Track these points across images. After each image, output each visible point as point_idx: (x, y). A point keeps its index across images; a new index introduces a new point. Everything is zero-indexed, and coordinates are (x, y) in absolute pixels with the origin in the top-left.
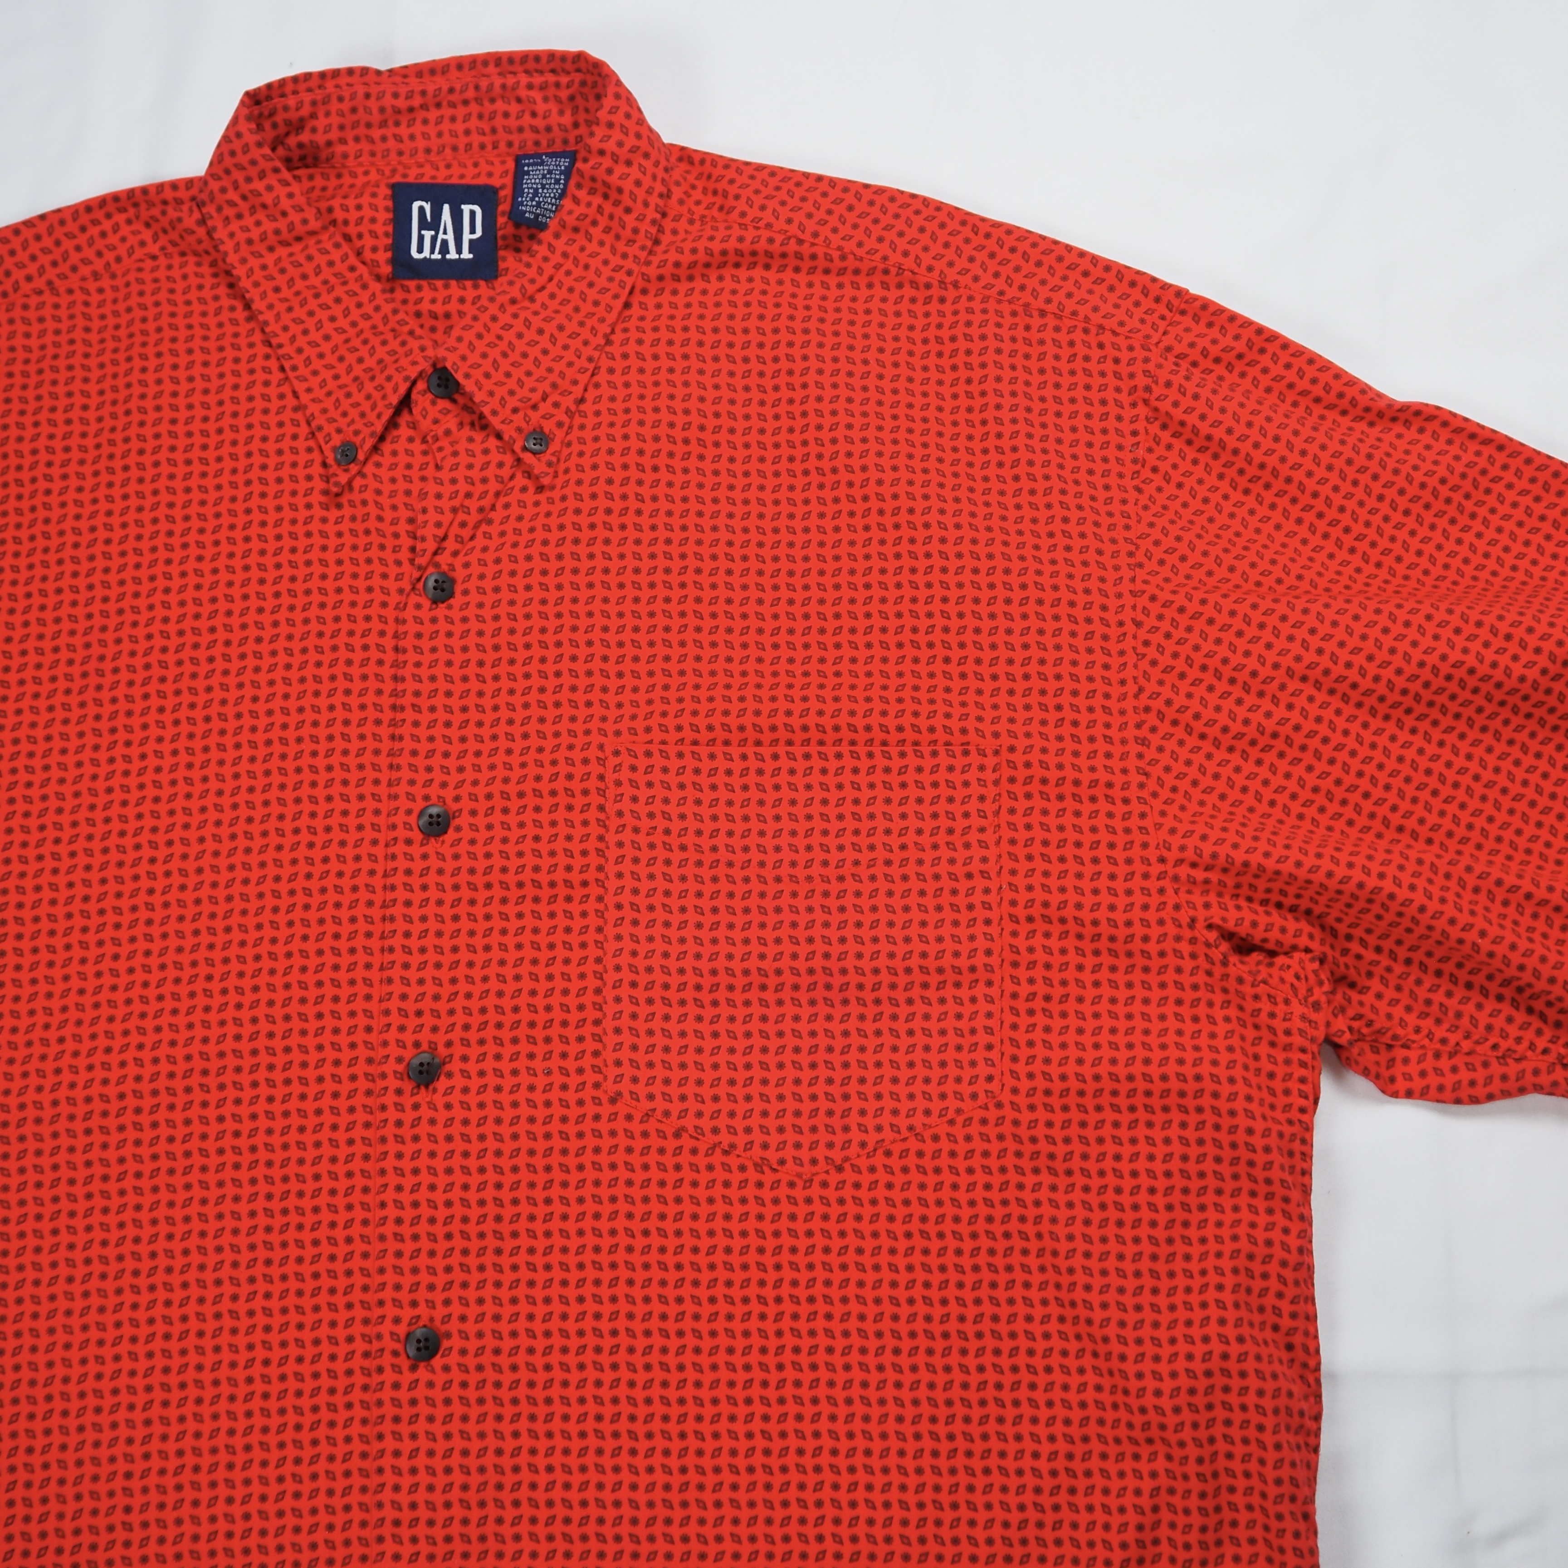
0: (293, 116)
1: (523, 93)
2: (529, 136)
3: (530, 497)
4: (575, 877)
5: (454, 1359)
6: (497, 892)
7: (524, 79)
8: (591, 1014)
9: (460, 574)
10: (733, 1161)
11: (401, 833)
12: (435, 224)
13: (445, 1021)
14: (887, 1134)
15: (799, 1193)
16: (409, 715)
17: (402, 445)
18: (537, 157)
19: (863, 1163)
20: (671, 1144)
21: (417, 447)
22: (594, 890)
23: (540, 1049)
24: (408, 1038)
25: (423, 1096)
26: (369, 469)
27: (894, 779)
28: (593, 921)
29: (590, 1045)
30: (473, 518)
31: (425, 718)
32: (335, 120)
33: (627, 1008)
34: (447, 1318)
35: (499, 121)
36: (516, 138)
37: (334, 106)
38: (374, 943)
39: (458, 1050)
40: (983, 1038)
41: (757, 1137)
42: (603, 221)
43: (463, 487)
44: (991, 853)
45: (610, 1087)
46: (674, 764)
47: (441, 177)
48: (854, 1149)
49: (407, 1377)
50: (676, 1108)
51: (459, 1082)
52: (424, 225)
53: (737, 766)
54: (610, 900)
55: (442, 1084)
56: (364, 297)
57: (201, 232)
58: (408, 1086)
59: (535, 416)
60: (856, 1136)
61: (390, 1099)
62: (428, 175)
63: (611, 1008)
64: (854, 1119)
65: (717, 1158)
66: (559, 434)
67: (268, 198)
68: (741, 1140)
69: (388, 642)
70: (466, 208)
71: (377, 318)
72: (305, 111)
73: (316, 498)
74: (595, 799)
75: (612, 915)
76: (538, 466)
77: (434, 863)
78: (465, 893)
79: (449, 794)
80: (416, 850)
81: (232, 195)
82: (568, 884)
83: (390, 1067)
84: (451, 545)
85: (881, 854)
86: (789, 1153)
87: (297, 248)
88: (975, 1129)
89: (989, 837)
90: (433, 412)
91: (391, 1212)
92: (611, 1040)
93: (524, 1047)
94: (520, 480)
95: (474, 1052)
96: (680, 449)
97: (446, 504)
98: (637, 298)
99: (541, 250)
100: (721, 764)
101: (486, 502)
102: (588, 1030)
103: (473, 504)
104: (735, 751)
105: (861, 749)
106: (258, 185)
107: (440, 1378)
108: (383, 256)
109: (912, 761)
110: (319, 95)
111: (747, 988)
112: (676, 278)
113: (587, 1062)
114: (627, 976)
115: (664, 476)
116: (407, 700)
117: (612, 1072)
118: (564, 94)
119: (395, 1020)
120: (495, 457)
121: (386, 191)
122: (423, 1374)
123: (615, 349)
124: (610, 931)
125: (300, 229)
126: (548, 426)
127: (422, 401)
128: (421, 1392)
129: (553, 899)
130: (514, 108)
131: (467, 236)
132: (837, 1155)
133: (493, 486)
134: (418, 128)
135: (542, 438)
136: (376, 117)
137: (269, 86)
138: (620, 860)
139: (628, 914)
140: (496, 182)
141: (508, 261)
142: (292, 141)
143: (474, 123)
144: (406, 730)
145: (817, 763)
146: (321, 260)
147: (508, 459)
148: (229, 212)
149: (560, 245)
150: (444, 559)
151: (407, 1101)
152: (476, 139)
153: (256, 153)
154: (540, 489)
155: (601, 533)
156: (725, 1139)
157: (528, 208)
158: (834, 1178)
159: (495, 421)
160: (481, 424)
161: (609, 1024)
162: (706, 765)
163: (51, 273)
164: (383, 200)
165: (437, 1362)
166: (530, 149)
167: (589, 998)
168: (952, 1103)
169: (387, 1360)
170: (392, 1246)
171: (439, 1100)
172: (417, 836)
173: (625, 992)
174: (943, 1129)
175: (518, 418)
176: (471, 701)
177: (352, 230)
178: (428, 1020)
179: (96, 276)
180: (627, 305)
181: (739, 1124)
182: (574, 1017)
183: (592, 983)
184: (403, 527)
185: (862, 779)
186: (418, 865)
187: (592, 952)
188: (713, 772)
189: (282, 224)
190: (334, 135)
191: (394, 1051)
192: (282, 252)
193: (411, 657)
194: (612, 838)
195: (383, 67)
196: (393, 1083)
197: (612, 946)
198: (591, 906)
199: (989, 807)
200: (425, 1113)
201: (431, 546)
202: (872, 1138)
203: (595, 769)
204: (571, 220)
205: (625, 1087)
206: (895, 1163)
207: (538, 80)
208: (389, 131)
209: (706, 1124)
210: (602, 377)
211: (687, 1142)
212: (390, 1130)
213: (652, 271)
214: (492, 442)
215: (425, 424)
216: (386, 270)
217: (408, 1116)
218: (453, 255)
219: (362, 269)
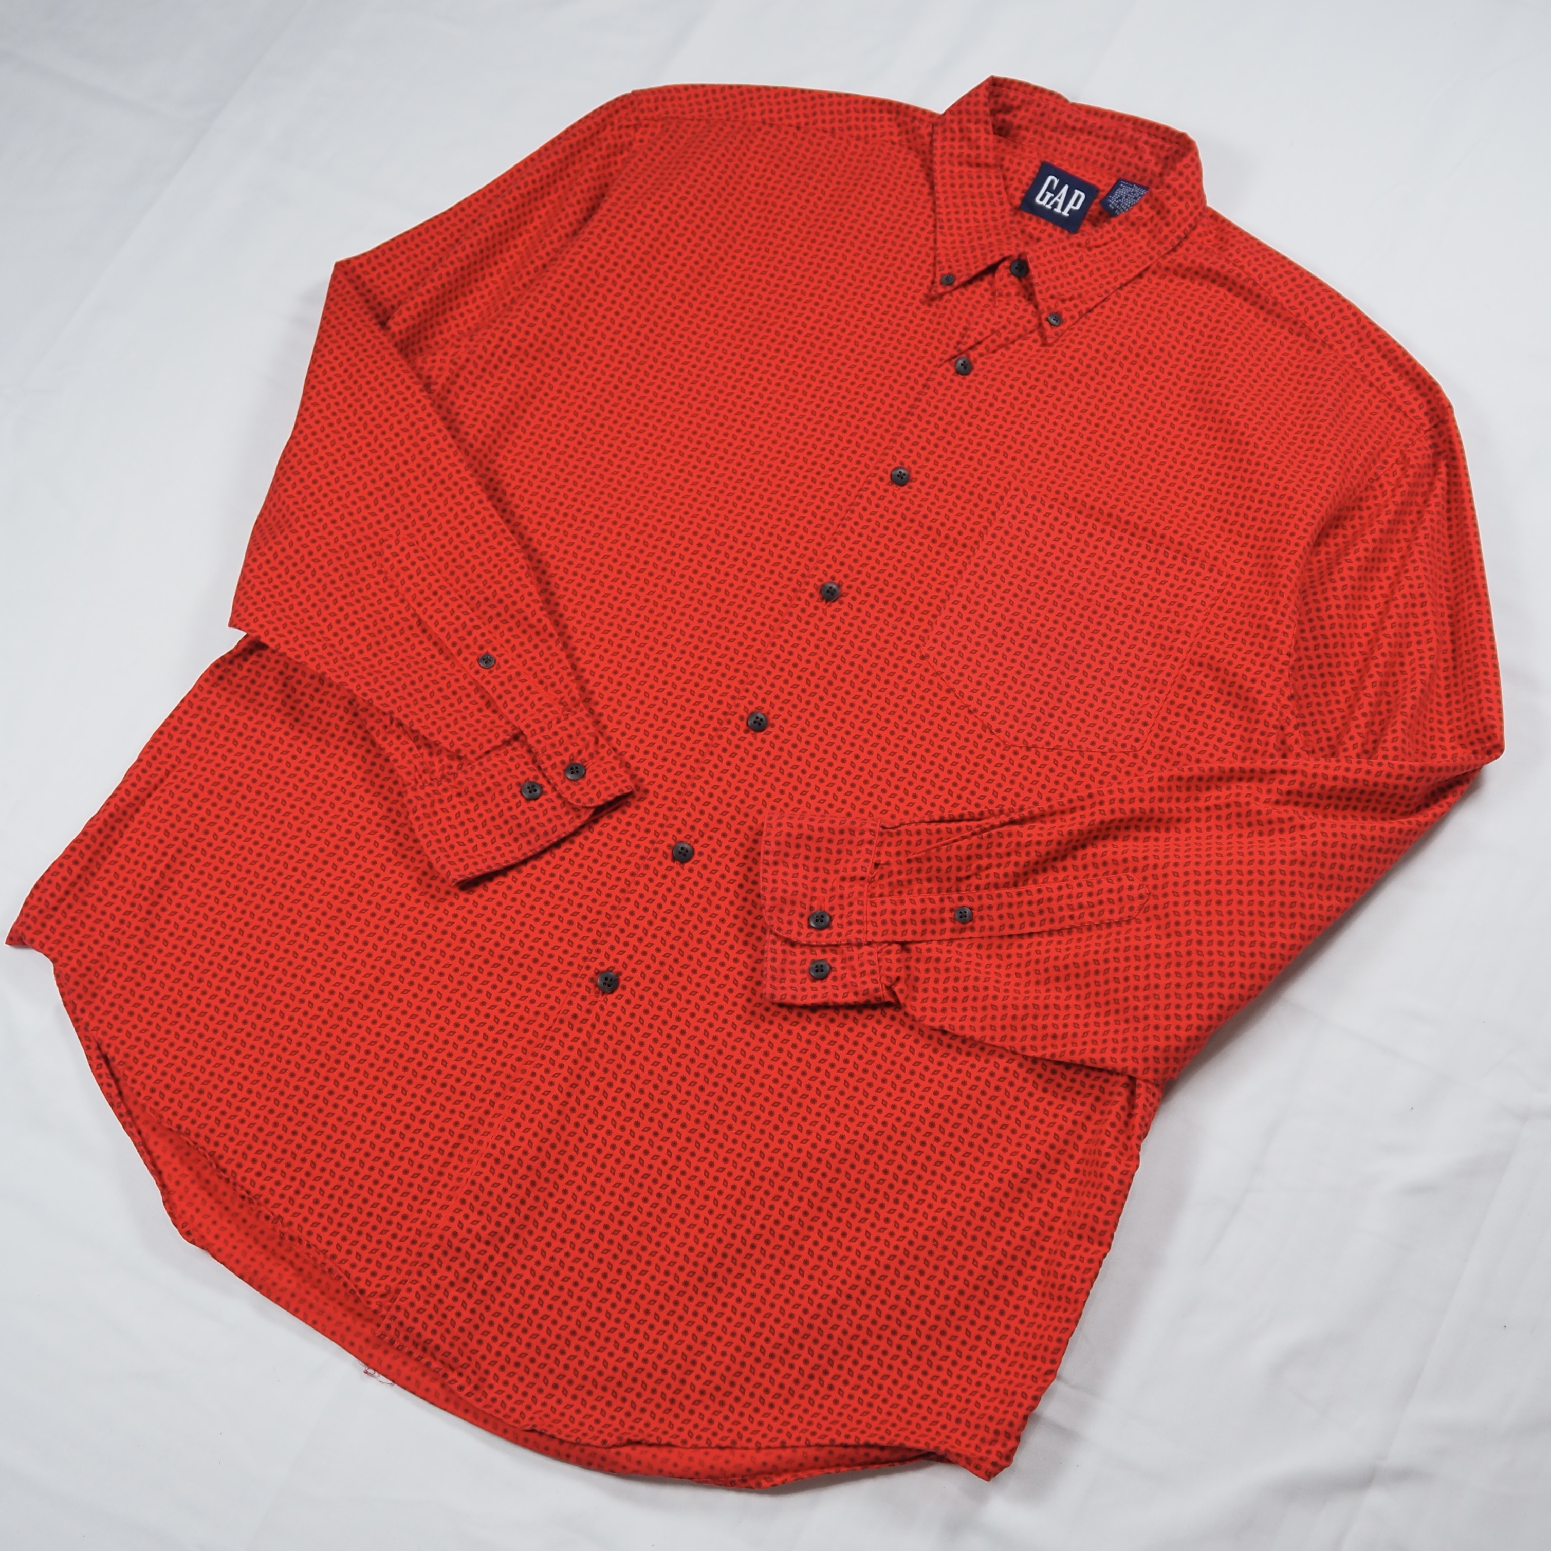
0: (1008, 102)
1: (1141, 144)
2: (1132, 170)
3: (1036, 346)
4: (961, 540)
5: (769, 738)
6: (915, 526)
7: (1145, 137)
8: (933, 610)
9: (977, 366)
10: (972, 718)
11: (880, 473)
12: (1056, 192)
13: (853, 575)
14: (1065, 744)
15: (999, 751)
16: (914, 420)
17: (979, 291)
18: (1131, 184)
19: (1043, 753)
20: (942, 694)
21: (988, 295)
22: (968, 552)
23: (897, 614)
24: (831, 572)
25: (822, 605)
26: (956, 293)
27: (1164, 569)
28: (959, 566)
29: (924, 625)
30: (1001, 341)
31: (922, 425)
32: (1030, 115)
33: (955, 616)
34: (776, 717)
35: (1119, 155)
36: (1124, 168)
37: (1033, 108)
38: (836, 520)
39: (853, 593)
40: (1144, 718)
41: (992, 712)
42: (1150, 226)
43: (1003, 322)
44: (1197, 624)
45: (925, 651)
46: (1046, 510)
47: (1072, 171)
48: (1041, 744)
49: (741, 734)
50: (955, 677)
51: (845, 608)
52: (1049, 189)
53: (1079, 527)
54: (974, 560)
55: (836, 605)
56: (998, 209)
57: (927, 139)
58: (817, 596)
59: (1061, 306)
60: (1046, 737)
61: (805, 596)
62: (1065, 166)
63: (946, 612)
64: (1049, 729)
65: (964, 713)
66: (1069, 322)
67: (974, 136)
68: (982, 709)
69: (922, 381)
70: (1077, 192)
71: (999, 223)
72: (1016, 103)
73: (920, 296)
74: (992, 507)
75: (971, 568)
76: (1049, 331)
77: (889, 496)
78: (898, 518)
79: (915, 468)
80: (883, 485)
81: (955, 126)
82: (955, 541)
83: (813, 581)
84: (981, 349)
85: (1136, 604)
86: (1004, 728)
87: (974, 170)
88: (1115, 763)
89: (1201, 616)
90: (1006, 280)
91: (776, 650)
92: (937, 628)
93: (889, 609)
94: (1035, 335)
95: (861, 598)
96: (1132, 357)
97: (990, 325)
98: (1148, 275)
99: (1108, 227)
100: (1071, 521)
101: (1012, 337)
102: (927, 618)
103: (1004, 334)
104: (1082, 519)
105: (1153, 547)
106: (973, 127)
107: (758, 744)
108: (1019, 195)
109: (1179, 563)
110: (1028, 98)
111: (1026, 638)
112: (1176, 273)
113: (919, 633)
114: (963, 601)
115: (1116, 367)
116: (917, 412)
117: (930, 643)
118: (1163, 154)
119: (828, 560)
120: (1029, 316)
121: (1037, 163)
122: (749, 737)
123: (1123, 293)
124: (966, 575)
125: (982, 160)
126: (1065, 315)
127: (1003, 271)
128: (744, 744)
129: (943, 545)
130: (1131, 151)
131: (1070, 206)
132: (1031, 742)
133: (1020, 330)
134: (1072, 141)
135: (1058, 317)
136: (1052, 123)
137: (1005, 80)
138: (990, 543)
139: (980, 571)
140: (1101, 186)
141: (1087, 227)
142: (1000, 116)
143: (1104, 151)
144: (908, 426)
145: (1124, 544)
146: (985, 181)
147: (1035, 321)
148: (949, 134)
149: (1120, 229)
150: (973, 354)
151: (814, 602)
152: (1101, 160)
153: (981, 108)
154: (1044, 345)
155: (1066, 379)
156: (973, 705)
157: (1113, 202)
158: (1023, 752)
159: (1039, 297)
160: (1030, 297)
161: (940, 619)
162: (1063, 518)
163: (836, 125)
164: (1034, 167)
165: (760, 735)
166: (1129, 177)
167: (937, 602)
168: (1109, 745)
169: (735, 719)
170: (768, 667)
171: (830, 611)
172: (887, 478)
173: (958, 608)
174: (1096, 756)
175: (1052, 302)
176: (951, 429)
177: (1009, 175)
178: (845, 570)
179: (858, 138)
180: (1140, 276)
181: (985, 701)
182: (924, 607)
183: (942, 595)
184: (959, 330)
185: (1146, 563)
186: (880, 493)
187: (950, 581)
188: (1065, 524)
189: (974, 153)
190: (1024, 123)
191: (820, 574)
192: (966, 168)
193: (930, 392)
194: (991, 530)
195: (1071, 100)
196: (810, 589)
197: (963, 583)
198: (962, 558)
199: (1209, 601)
200: (819, 613)
201: (971, 342)
202: (1055, 742)
203: (1000, 492)
204: (1132, 218)
205: (933, 654)
206: (1061, 761)
207: (1153, 140)
208: (1056, 135)
209: (967, 693)
210: (1108, 304)
211: (951, 697)
212: (796, 611)
213: (1164, 263)
214: (1031, 308)
215: (999, 284)
216: (1017, 202)
217: (810, 610)
218: (1058, 210)
219: (1004, 196)
